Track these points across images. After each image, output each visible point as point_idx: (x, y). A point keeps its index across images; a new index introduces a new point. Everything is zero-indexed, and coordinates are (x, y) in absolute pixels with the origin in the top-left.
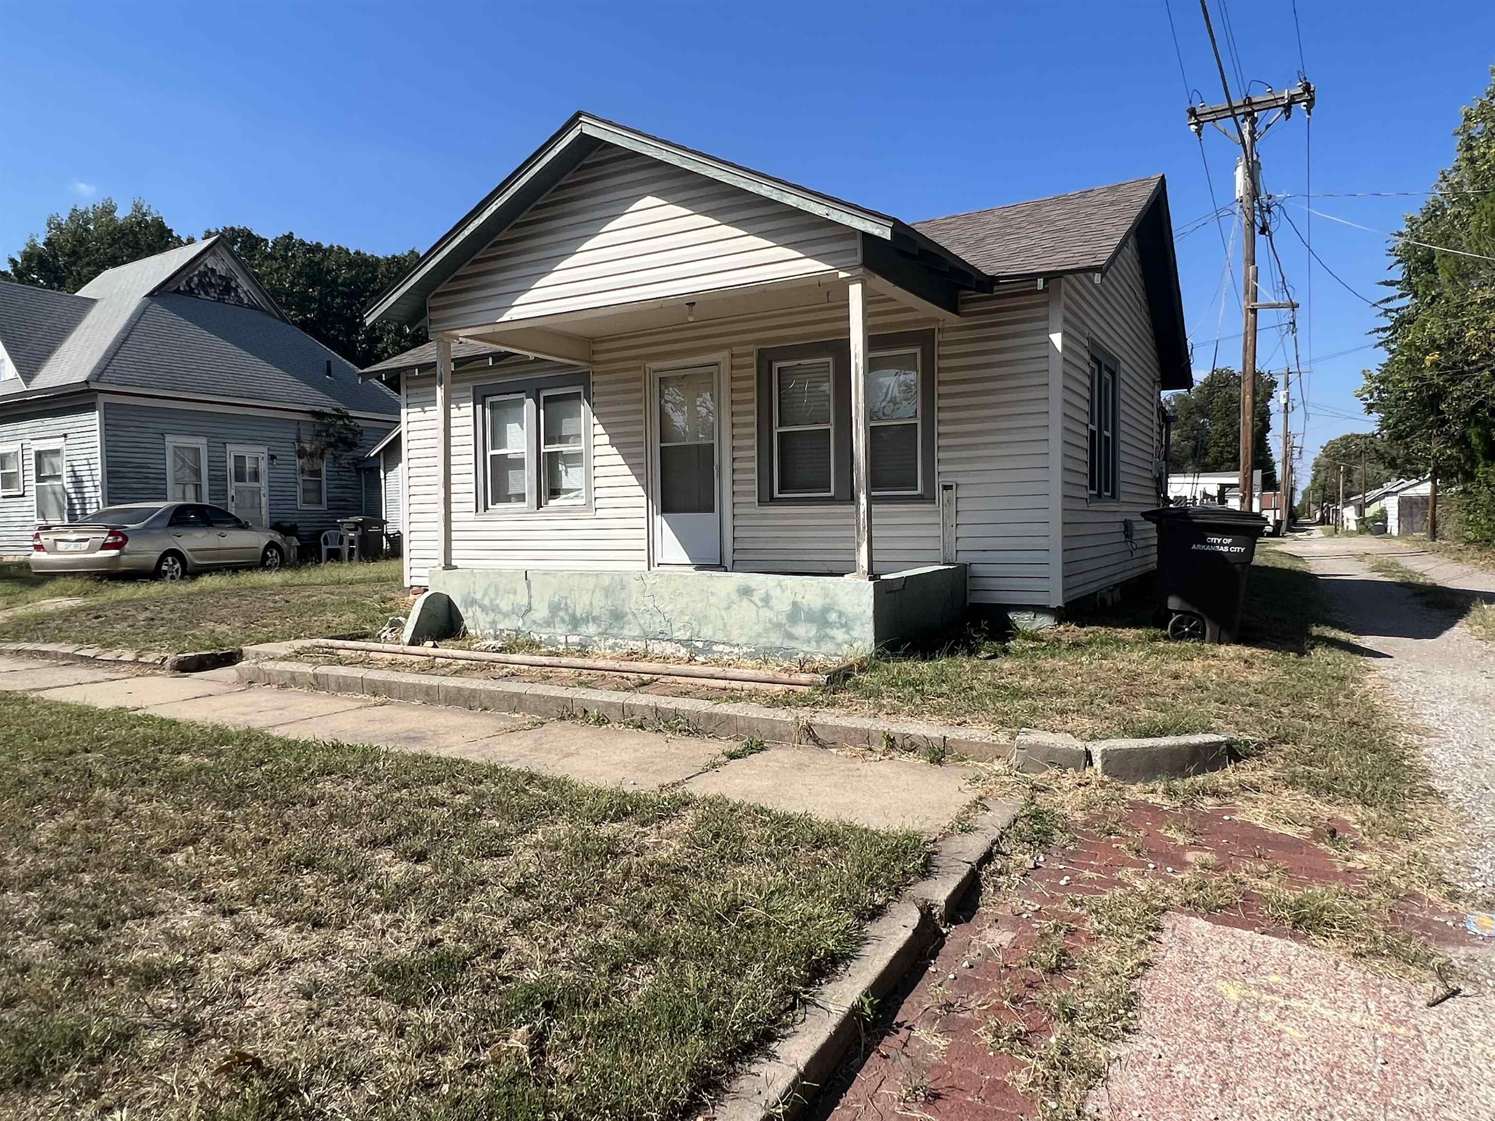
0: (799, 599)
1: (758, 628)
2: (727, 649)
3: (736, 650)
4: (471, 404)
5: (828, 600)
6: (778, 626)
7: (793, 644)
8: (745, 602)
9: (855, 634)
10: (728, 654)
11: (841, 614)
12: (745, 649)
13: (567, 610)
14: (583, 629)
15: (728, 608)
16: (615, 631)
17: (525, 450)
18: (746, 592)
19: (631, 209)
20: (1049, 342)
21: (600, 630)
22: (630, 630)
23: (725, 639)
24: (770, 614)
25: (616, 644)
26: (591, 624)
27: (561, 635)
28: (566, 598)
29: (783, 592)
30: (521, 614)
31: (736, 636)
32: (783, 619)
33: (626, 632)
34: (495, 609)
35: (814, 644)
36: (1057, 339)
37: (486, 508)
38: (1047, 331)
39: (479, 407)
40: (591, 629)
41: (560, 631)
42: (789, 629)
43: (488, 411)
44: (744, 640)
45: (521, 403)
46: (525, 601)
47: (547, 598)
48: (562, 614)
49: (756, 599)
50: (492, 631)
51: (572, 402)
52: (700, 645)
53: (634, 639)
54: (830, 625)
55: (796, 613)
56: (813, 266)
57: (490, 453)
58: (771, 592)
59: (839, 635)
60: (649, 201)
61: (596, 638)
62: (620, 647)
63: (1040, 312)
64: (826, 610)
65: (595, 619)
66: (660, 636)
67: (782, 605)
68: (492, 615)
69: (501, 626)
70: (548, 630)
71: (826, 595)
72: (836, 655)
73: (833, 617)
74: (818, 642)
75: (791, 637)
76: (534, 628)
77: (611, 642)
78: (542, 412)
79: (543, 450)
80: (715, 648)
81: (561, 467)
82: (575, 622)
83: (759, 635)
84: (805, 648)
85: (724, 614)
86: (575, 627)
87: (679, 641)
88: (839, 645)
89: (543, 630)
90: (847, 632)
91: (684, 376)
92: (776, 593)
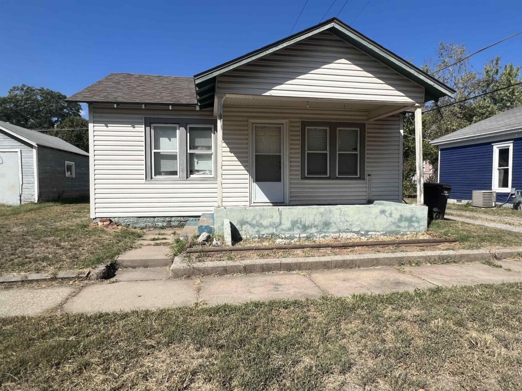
0: (403, 213)
1: (387, 225)
2: (374, 233)
3: (378, 233)
4: (144, 126)
5: (413, 213)
6: (394, 223)
7: (400, 229)
8: (383, 215)
9: (421, 224)
10: (374, 235)
11: (417, 218)
12: (381, 233)
13: (301, 223)
14: (309, 231)
15: (376, 218)
16: (325, 230)
17: (178, 151)
18: (383, 212)
19: (335, 62)
20: (400, 132)
21: (318, 230)
22: (332, 229)
23: (374, 230)
24: (392, 219)
25: (325, 236)
26: (313, 228)
27: (297, 234)
28: (301, 218)
29: (397, 211)
30: (275, 226)
31: (378, 228)
32: (396, 221)
33: (331, 230)
34: (260, 225)
35: (407, 228)
36: (402, 131)
37: (151, 178)
38: (399, 129)
39: (148, 128)
40: (314, 230)
41: (296, 232)
42: (398, 224)
43: (153, 131)
44: (381, 229)
45: (175, 129)
46: (278, 221)
47: (290, 219)
48: (298, 225)
49: (387, 214)
50: (257, 236)
51: (208, 132)
52: (363, 233)
53: (334, 233)
54: (413, 222)
55: (401, 218)
56: (406, 100)
57: (153, 151)
58: (393, 212)
59: (416, 225)
60: (343, 61)
61: (316, 234)
62: (327, 236)
63: (397, 123)
64: (412, 217)
65: (315, 226)
66: (347, 231)
67: (396, 216)
68: (257, 228)
69: (263, 233)
70: (290, 232)
71: (412, 212)
72: (414, 231)
73: (414, 219)
74: (408, 228)
75: (399, 227)
76: (282, 232)
77: (323, 235)
78: (188, 134)
79: (189, 152)
80: (369, 233)
81: (196, 160)
82: (305, 228)
83: (387, 227)
84: (404, 230)
85: (374, 220)
86: (305, 230)
87: (354, 232)
88: (415, 228)
89: (287, 233)
90: (419, 224)
91: (264, 127)
92: (394, 212)
